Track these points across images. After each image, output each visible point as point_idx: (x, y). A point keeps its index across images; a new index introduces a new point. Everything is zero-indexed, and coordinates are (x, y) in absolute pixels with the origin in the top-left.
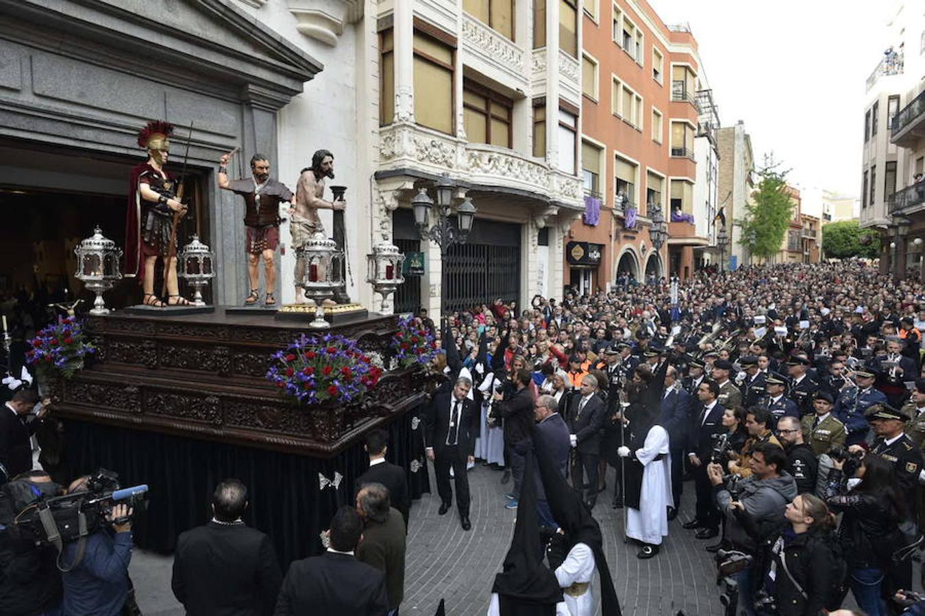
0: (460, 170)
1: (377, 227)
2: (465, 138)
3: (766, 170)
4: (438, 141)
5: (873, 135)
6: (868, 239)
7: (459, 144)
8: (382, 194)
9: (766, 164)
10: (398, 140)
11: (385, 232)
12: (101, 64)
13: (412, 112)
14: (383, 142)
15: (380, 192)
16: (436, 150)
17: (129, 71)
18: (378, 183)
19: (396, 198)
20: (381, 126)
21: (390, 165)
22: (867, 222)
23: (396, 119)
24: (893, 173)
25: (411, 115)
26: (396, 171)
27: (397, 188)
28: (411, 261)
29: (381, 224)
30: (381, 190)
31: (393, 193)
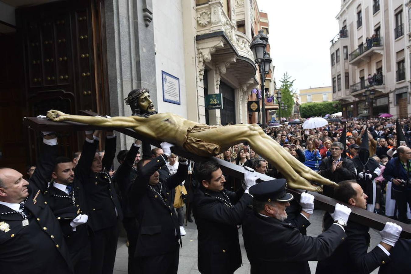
0: (235, 44)
1: (198, 74)
3: (285, 80)
5: (337, 62)
6: (336, 105)
8: (201, 51)
9: (285, 78)
10: (214, 13)
14: (199, 16)
15: (199, 50)
18: (197, 44)
19: (210, 54)
20: (197, 5)
21: (208, 31)
22: (337, 98)
24: (348, 78)
26: (216, 33)
27: (214, 46)
28: (211, 100)
29: (199, 72)
30: (200, 48)
31: (210, 50)
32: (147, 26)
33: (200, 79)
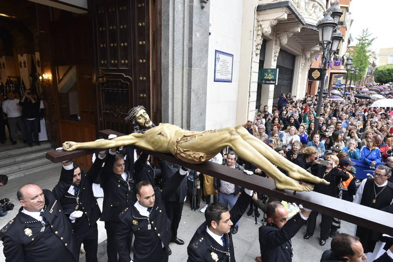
0: (302, 11)
3: (363, 38)
9: (363, 35)
15: (258, 21)
19: (271, 26)
26: (280, 3)
27: (275, 18)
28: (265, 74)
29: (256, 46)
30: (260, 19)
32: (202, 7)
33: (256, 54)
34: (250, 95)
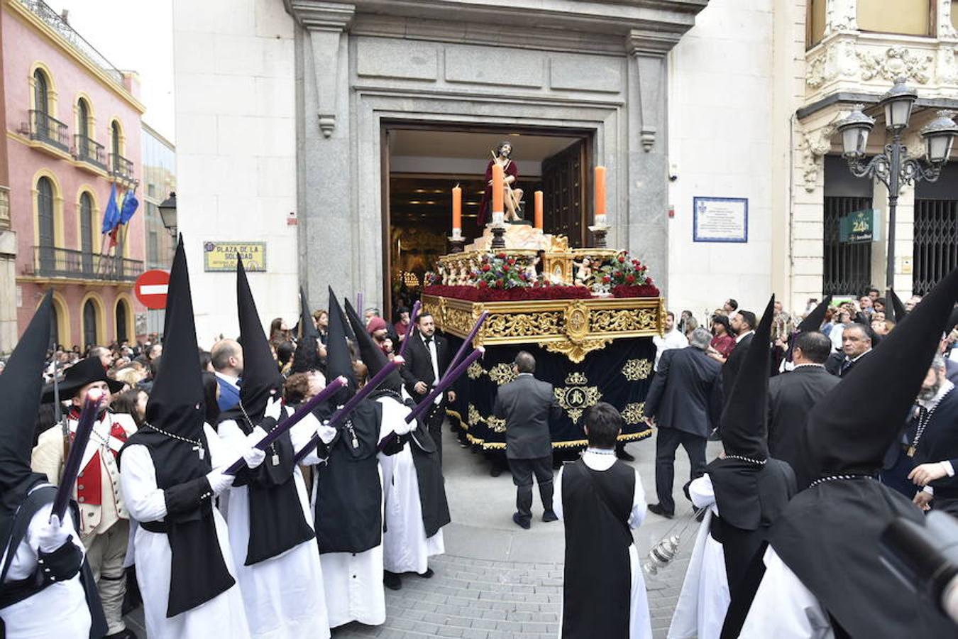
0: (943, 84)
1: (799, 178)
2: (954, 36)
4: (898, 48)
7: (941, 47)
8: (807, 137)
10: (831, 59)
11: (811, 186)
12: (496, 44)
13: (854, 15)
14: (810, 69)
15: (804, 135)
16: (897, 61)
17: (519, 46)
18: (802, 123)
19: (827, 137)
20: (807, 50)
21: (819, 96)
23: (827, 31)
25: (850, 20)
26: (828, 99)
27: (827, 123)
28: (855, 223)
29: (805, 176)
30: (806, 131)
31: (822, 132)
32: (647, 151)
33: (805, 190)
34: (792, 264)
